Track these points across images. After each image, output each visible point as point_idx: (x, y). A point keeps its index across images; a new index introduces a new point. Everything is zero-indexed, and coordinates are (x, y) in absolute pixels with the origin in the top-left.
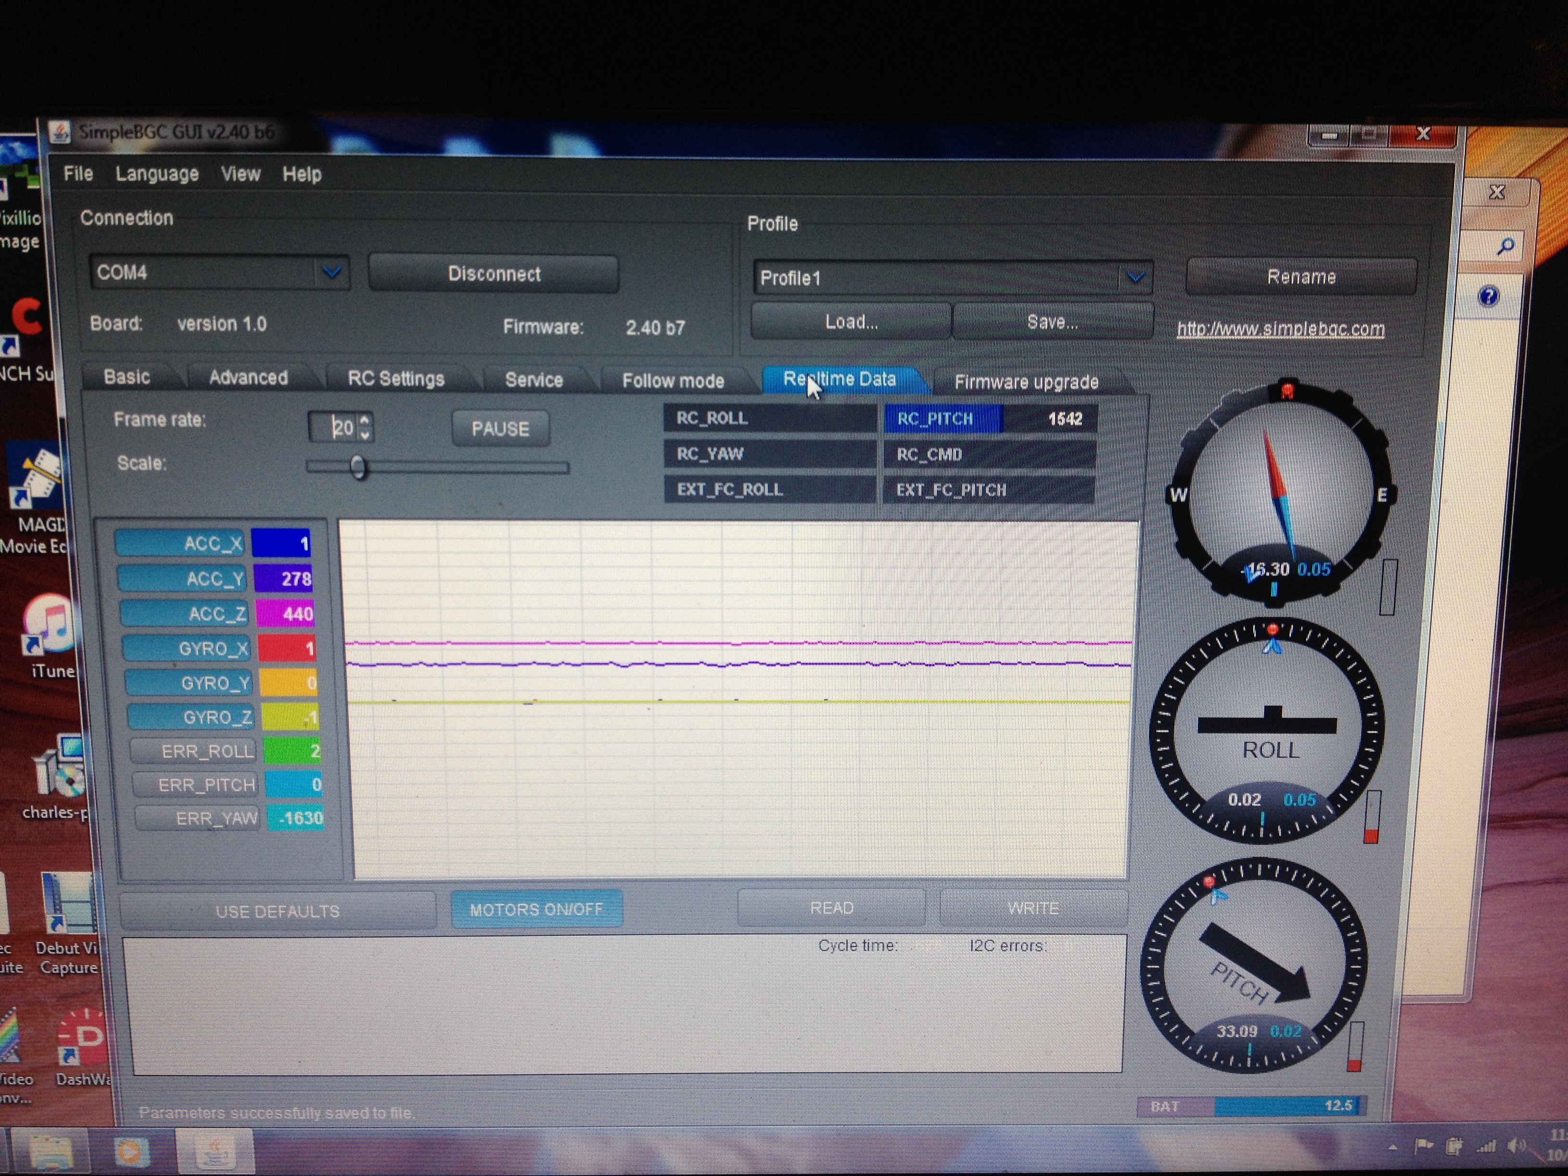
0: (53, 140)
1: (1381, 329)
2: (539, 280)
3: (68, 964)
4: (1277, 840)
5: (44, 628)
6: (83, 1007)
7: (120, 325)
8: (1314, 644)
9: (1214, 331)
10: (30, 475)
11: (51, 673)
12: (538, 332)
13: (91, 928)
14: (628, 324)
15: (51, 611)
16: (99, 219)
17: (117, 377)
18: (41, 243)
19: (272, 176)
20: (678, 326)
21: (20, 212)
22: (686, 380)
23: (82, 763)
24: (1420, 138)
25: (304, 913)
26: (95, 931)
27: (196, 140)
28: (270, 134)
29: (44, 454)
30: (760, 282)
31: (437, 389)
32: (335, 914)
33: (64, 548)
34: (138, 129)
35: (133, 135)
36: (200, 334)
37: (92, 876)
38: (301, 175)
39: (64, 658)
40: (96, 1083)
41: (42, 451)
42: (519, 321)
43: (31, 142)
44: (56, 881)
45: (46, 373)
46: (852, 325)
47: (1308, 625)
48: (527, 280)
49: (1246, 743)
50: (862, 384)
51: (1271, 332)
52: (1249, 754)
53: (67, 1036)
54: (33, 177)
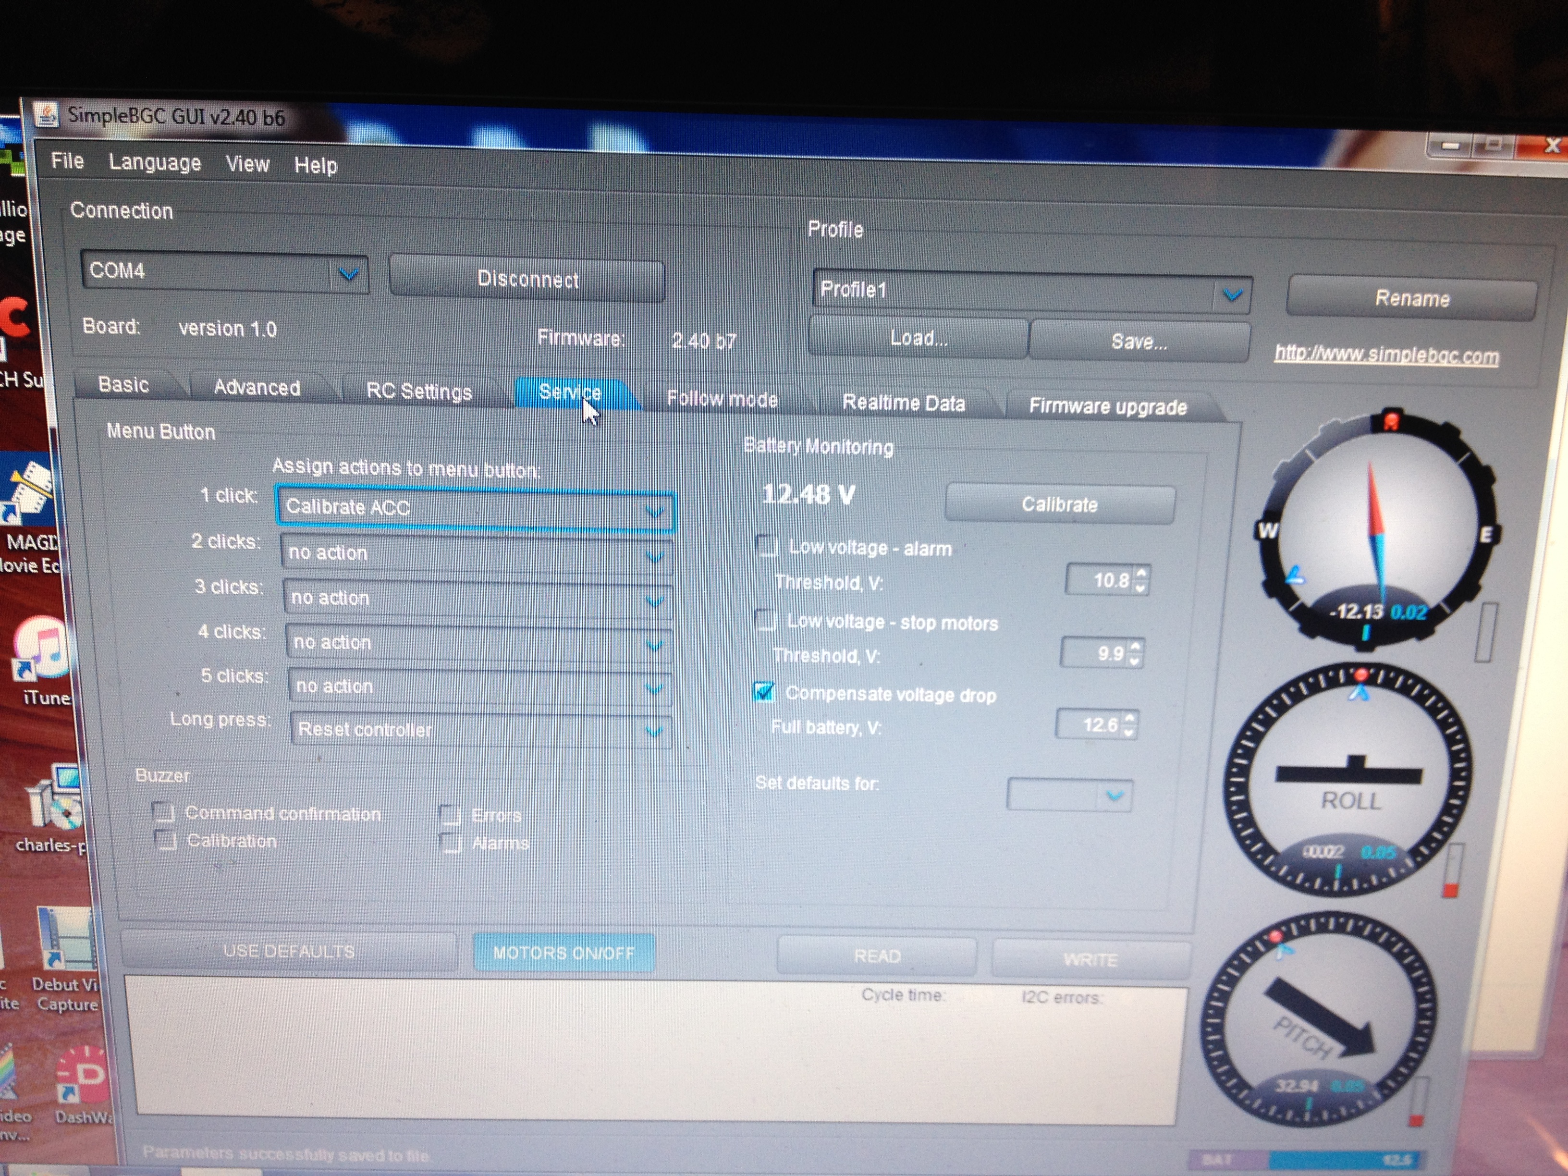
0: (39, 123)
1: (1495, 357)
2: (577, 287)
3: (67, 1001)
4: (1352, 893)
5: (36, 653)
6: (83, 1045)
7: (115, 328)
8: (1405, 691)
9: (1315, 356)
10: (19, 489)
11: (45, 700)
12: (575, 344)
13: (90, 965)
14: (674, 336)
15: (43, 635)
16: (91, 211)
17: (112, 385)
18: (28, 237)
19: (281, 169)
20: (728, 339)
21: (3, 202)
22: (736, 398)
23: (80, 794)
24: (1548, 150)
25: (316, 952)
26: (94, 968)
27: (198, 127)
28: (280, 120)
29: (34, 466)
30: (820, 292)
31: (463, 404)
32: (349, 954)
33: (57, 567)
34: (134, 112)
35: (128, 119)
36: (203, 339)
37: (91, 911)
38: (315, 167)
39: (60, 684)
40: (97, 1121)
41: (32, 463)
42: (554, 332)
43: (15, 125)
44: (52, 916)
45: (35, 378)
46: (918, 342)
47: (1399, 671)
48: (564, 287)
49: (1325, 793)
50: (928, 409)
51: (1377, 358)
52: (1328, 804)
53: (67, 1074)
54: (17, 163)
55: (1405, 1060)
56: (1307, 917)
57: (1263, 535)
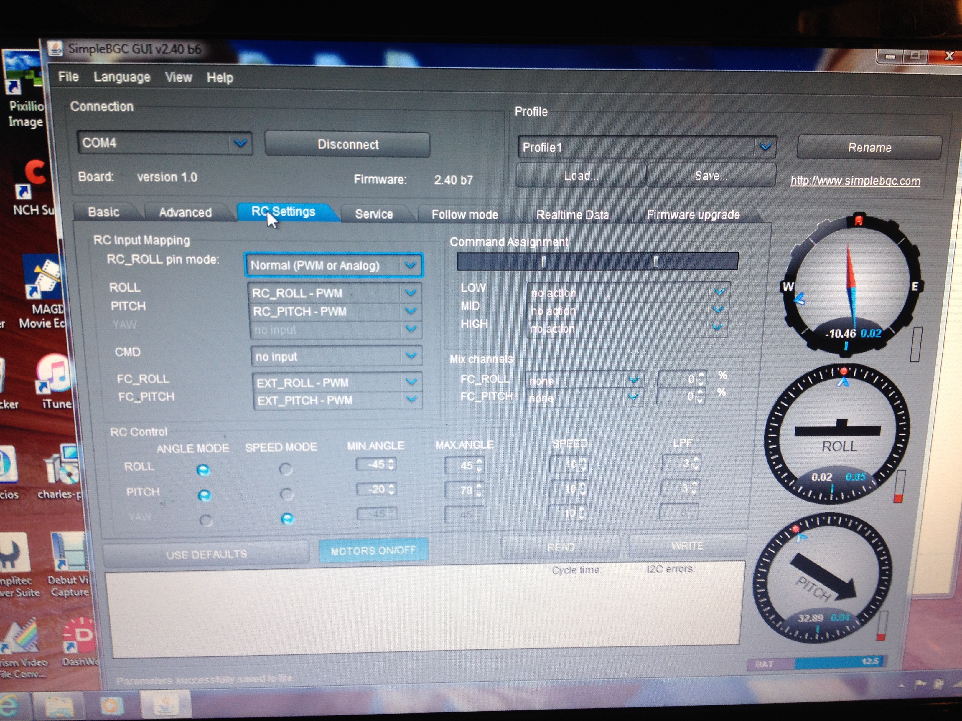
0: (51, 54)
1: (918, 181)
2: (378, 149)
4: (841, 502)
5: (50, 376)
6: (79, 617)
7: (99, 178)
8: (869, 380)
9: (814, 182)
10: (39, 277)
11: (56, 405)
12: (377, 183)
13: (84, 567)
14: (436, 177)
15: (55, 365)
16: (83, 107)
17: (97, 212)
18: (44, 123)
19: (199, 78)
20: (468, 179)
21: (29, 102)
22: (473, 214)
23: (77, 462)
24: (947, 59)
25: (223, 555)
26: (86, 568)
27: (148, 55)
28: (198, 51)
29: (49, 263)
30: (523, 149)
31: (310, 219)
32: (244, 555)
33: (63, 324)
34: (109, 46)
36: (152, 184)
37: (85, 534)
38: (219, 78)
39: (65, 395)
40: (88, 664)
41: (47, 261)
42: (364, 176)
43: (36, 55)
44: (61, 538)
45: (49, 209)
46: (581, 178)
47: (866, 368)
48: (370, 149)
49: (824, 442)
50: (587, 218)
51: (850, 183)
52: (826, 449)
53: (69, 635)
54: (38, 79)
55: (873, 601)
56: (814, 517)
57: (785, 289)
